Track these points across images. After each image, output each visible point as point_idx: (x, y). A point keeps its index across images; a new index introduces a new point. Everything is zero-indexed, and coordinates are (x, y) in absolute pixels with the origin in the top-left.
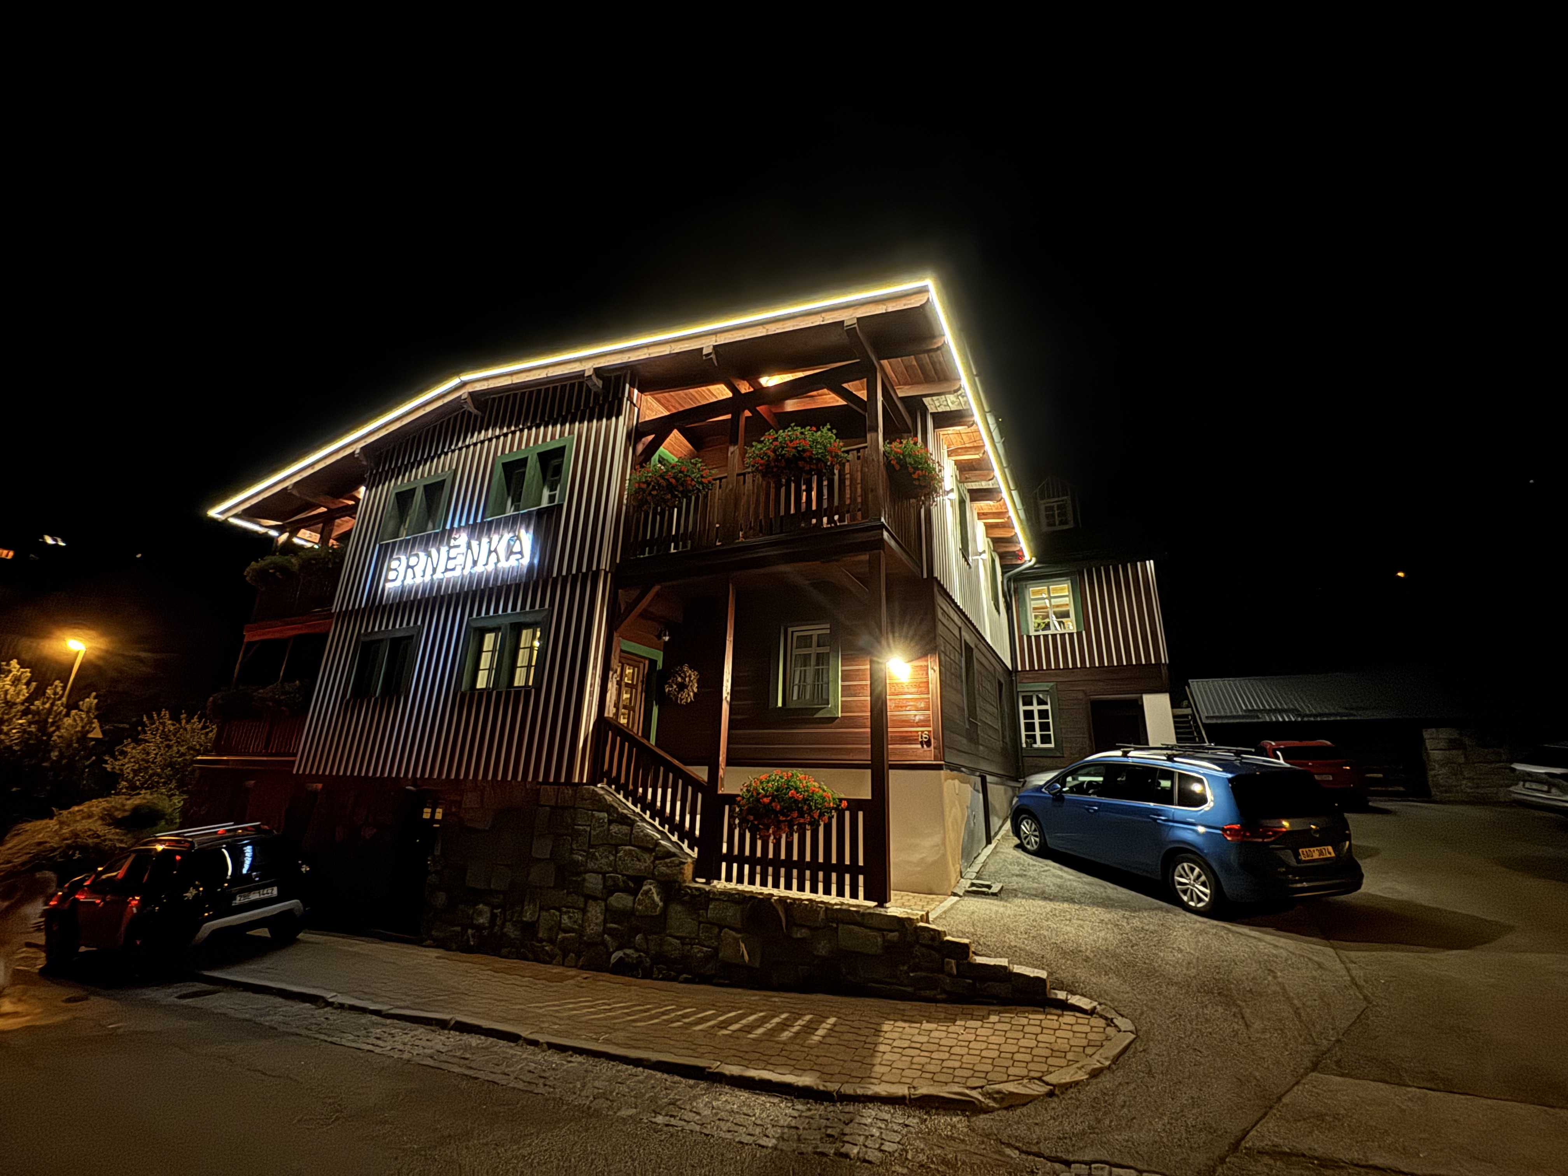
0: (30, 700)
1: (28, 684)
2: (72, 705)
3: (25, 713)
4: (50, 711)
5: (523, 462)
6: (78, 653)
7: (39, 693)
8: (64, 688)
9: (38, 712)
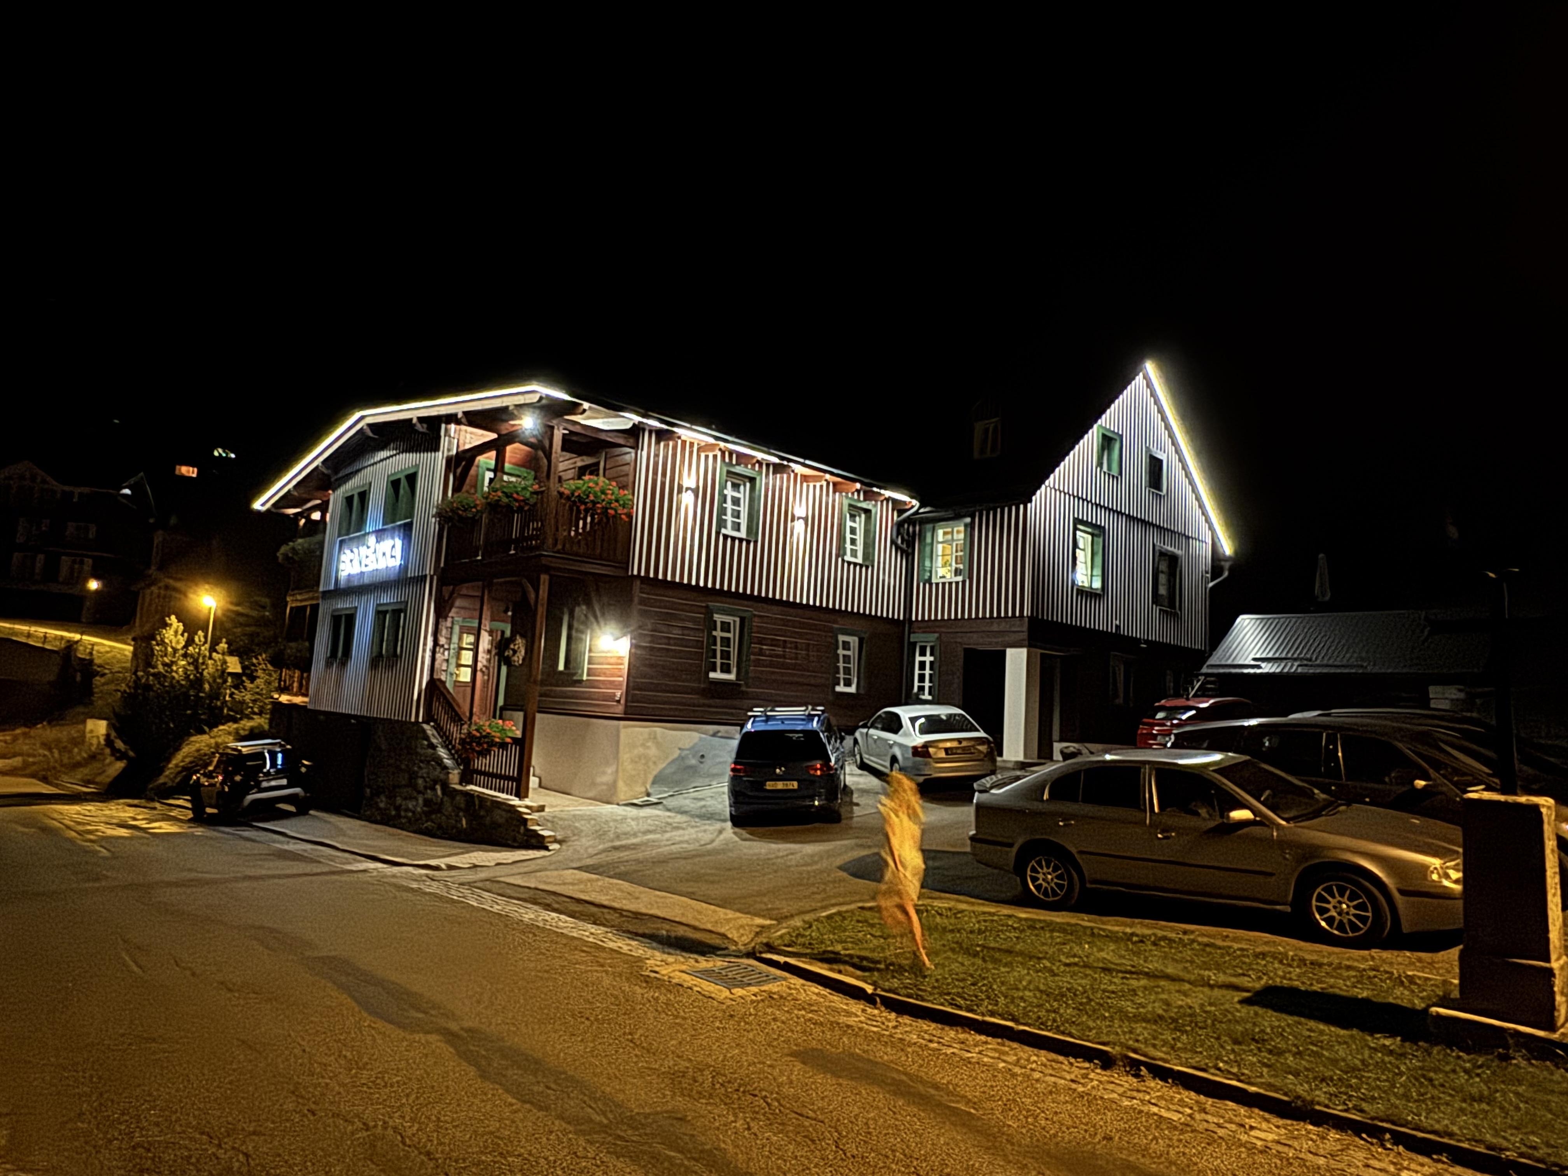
0: (186, 647)
1: (182, 635)
2: (213, 649)
3: (185, 656)
4: (199, 654)
5: (399, 480)
6: (210, 609)
7: (190, 642)
8: (206, 637)
9: (192, 656)
